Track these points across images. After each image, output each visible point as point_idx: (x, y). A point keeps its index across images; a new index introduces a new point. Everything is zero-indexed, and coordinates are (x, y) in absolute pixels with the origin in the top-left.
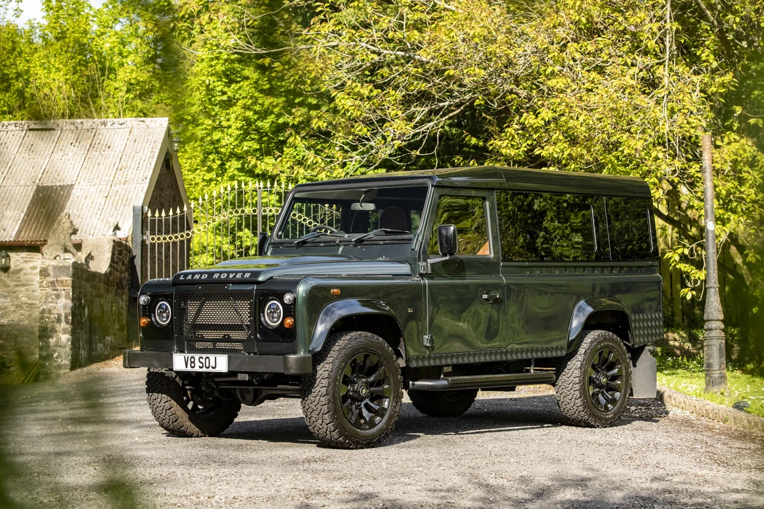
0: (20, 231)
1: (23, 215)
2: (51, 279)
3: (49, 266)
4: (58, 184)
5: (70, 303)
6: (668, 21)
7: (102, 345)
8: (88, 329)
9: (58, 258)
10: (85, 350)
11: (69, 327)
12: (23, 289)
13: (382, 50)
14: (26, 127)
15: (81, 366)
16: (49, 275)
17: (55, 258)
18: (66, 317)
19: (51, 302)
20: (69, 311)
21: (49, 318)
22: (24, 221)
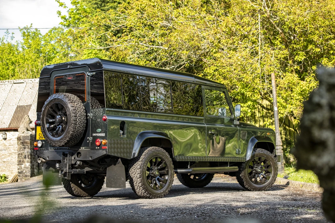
0: (10, 124)
1: (11, 117)
3: (21, 136)
4: (25, 105)
5: (29, 150)
6: (260, 29)
9: (24, 133)
10: (36, 169)
11: (29, 160)
12: (12, 146)
13: (149, 46)
14: (12, 82)
15: (35, 176)
16: (21, 140)
17: (23, 133)
18: (28, 156)
19: (22, 151)
21: (21, 157)
22: (12, 120)
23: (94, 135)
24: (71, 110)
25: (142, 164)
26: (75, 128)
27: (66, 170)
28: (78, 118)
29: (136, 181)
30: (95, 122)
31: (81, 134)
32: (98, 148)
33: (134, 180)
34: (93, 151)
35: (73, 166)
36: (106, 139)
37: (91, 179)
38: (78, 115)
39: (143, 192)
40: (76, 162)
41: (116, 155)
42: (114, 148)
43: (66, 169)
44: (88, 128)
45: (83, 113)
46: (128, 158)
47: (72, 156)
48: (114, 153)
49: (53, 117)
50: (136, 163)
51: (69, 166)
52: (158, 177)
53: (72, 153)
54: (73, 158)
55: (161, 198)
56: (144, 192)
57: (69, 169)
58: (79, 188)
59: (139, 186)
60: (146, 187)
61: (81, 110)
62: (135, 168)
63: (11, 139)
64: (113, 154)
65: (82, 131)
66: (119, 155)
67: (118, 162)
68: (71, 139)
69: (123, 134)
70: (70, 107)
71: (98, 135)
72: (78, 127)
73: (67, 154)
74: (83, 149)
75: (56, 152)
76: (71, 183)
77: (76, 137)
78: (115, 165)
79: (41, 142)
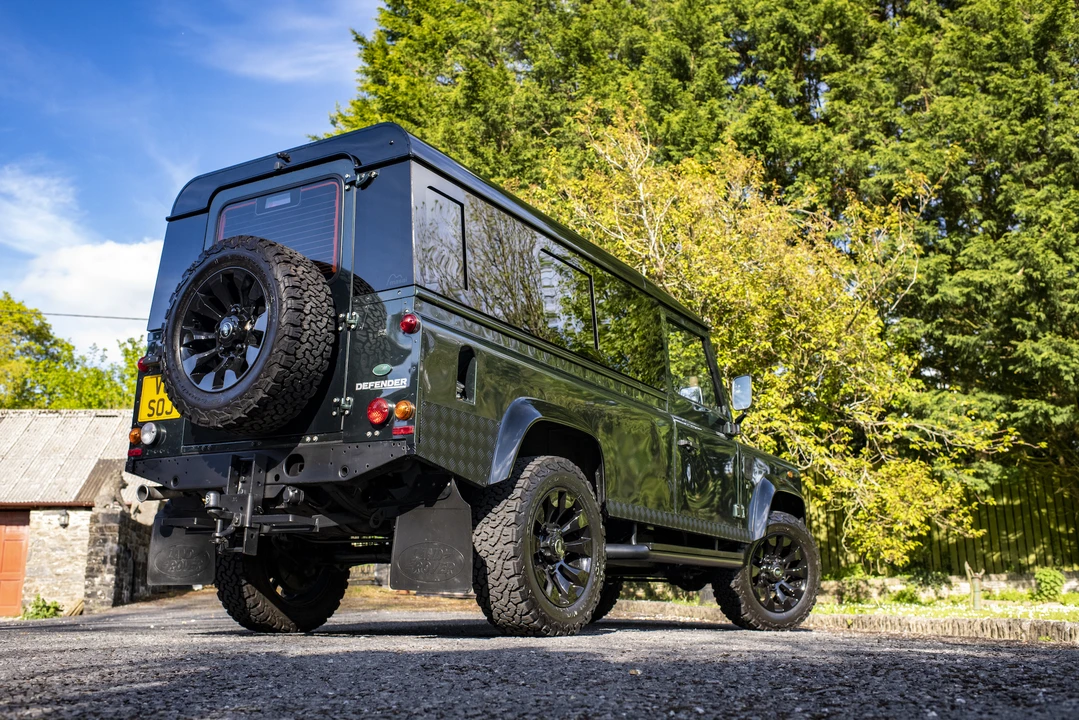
0: (80, 494)
1: (84, 481)
2: (100, 525)
3: (98, 516)
4: (116, 458)
5: (115, 546)
7: (143, 588)
8: (132, 572)
9: (107, 506)
10: (128, 590)
11: (113, 568)
12: (79, 542)
15: (123, 604)
16: (98, 522)
17: (105, 507)
18: (112, 558)
19: (99, 546)
20: (114, 553)
21: (96, 560)
22: (84, 486)
23: (362, 386)
24: (282, 286)
25: (521, 507)
26: (295, 354)
27: (243, 518)
28: (309, 318)
29: (499, 568)
30: (363, 348)
31: (311, 383)
32: (377, 433)
33: (489, 564)
34: (354, 446)
35: (266, 506)
36: (413, 401)
37: (314, 571)
38: (308, 306)
39: (519, 612)
40: (284, 489)
41: (442, 462)
42: (438, 436)
43: (245, 518)
44: (339, 365)
45: (325, 304)
46: (479, 482)
47: (267, 471)
48: (437, 457)
49: (211, 325)
50: (502, 504)
51: (255, 504)
52: (562, 563)
53: (269, 457)
54: (270, 478)
55: (572, 634)
56: (526, 610)
57: (254, 513)
58: (268, 602)
59: (509, 588)
60: (533, 593)
61: (318, 293)
62: (497, 522)
63: (77, 527)
64: (432, 458)
65: (317, 369)
66: (451, 465)
67: (446, 491)
68: (275, 399)
69: (464, 394)
70: (280, 277)
71: (377, 385)
72: (304, 353)
73: (250, 463)
74: (312, 441)
75: (205, 459)
76: (244, 582)
77: (292, 390)
78: (430, 503)
79: (154, 429)
